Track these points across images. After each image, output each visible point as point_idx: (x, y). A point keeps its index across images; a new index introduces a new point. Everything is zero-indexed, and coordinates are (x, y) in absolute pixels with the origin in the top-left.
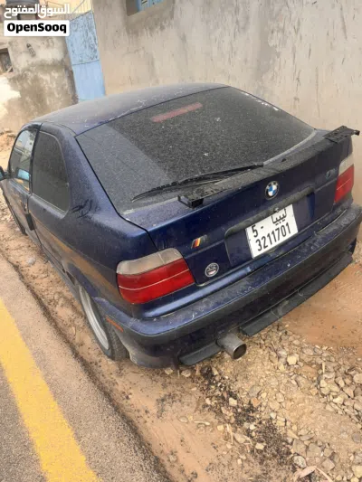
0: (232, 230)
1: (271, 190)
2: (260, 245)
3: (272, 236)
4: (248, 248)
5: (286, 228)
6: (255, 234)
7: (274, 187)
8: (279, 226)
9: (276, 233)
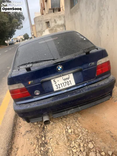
0: (43, 80)
1: (59, 68)
2: (57, 87)
3: (63, 85)
4: (52, 87)
5: (70, 82)
6: (55, 83)
7: (60, 67)
8: (66, 81)
9: (65, 84)
